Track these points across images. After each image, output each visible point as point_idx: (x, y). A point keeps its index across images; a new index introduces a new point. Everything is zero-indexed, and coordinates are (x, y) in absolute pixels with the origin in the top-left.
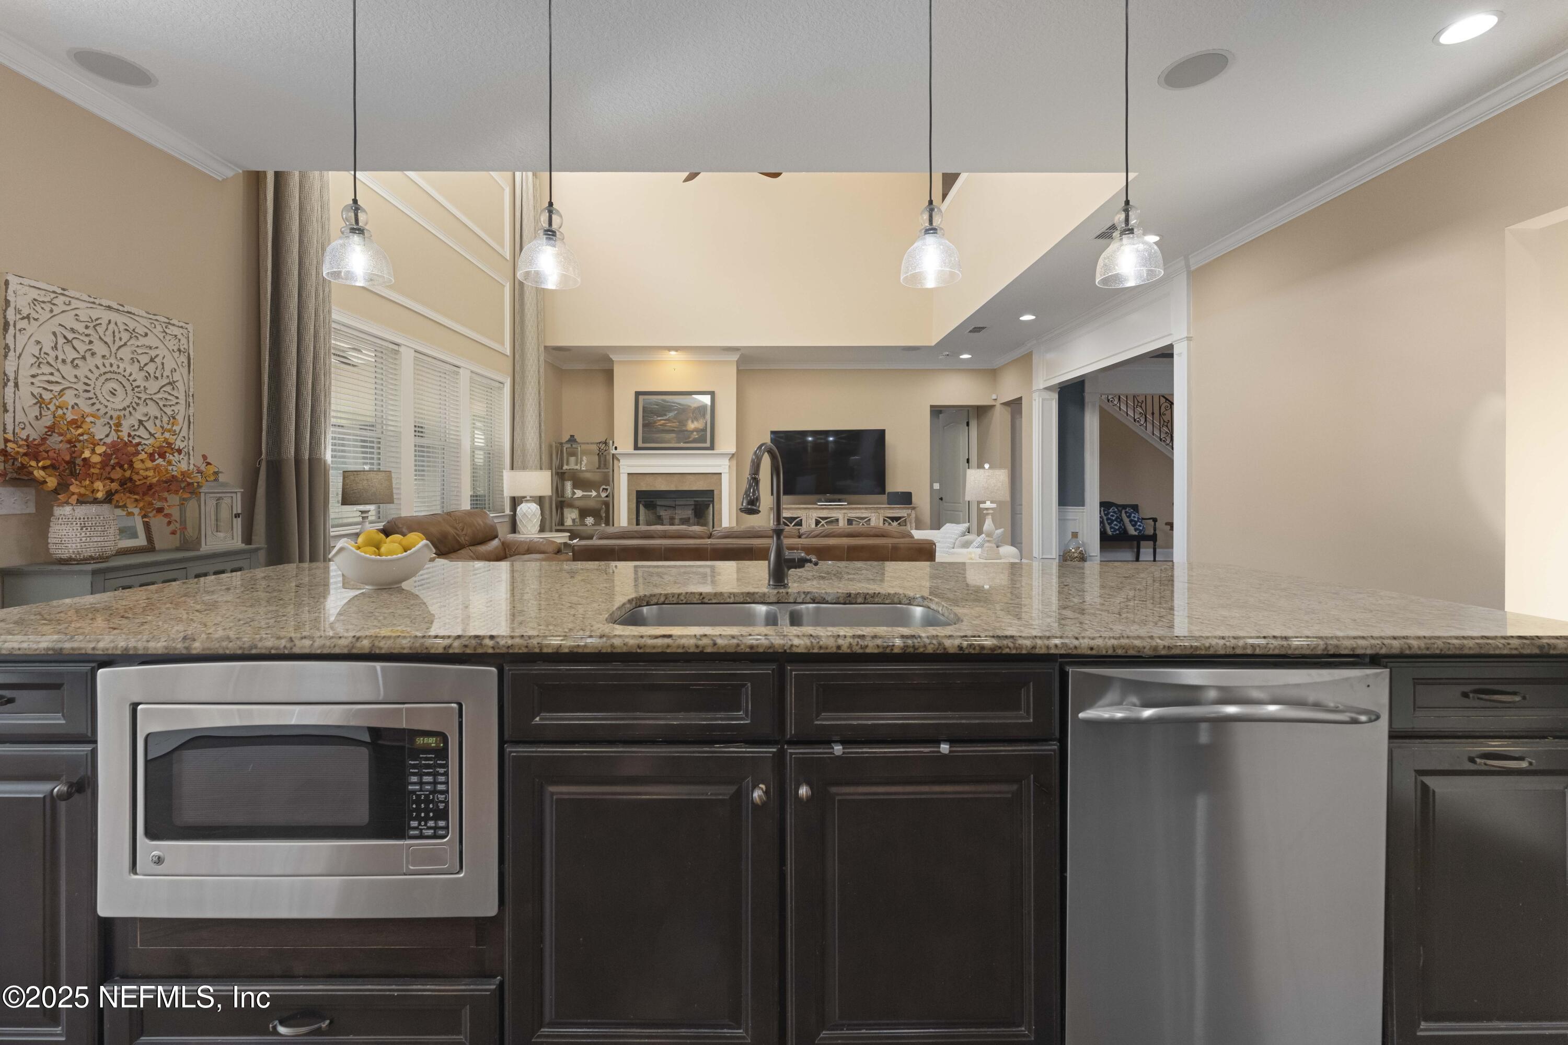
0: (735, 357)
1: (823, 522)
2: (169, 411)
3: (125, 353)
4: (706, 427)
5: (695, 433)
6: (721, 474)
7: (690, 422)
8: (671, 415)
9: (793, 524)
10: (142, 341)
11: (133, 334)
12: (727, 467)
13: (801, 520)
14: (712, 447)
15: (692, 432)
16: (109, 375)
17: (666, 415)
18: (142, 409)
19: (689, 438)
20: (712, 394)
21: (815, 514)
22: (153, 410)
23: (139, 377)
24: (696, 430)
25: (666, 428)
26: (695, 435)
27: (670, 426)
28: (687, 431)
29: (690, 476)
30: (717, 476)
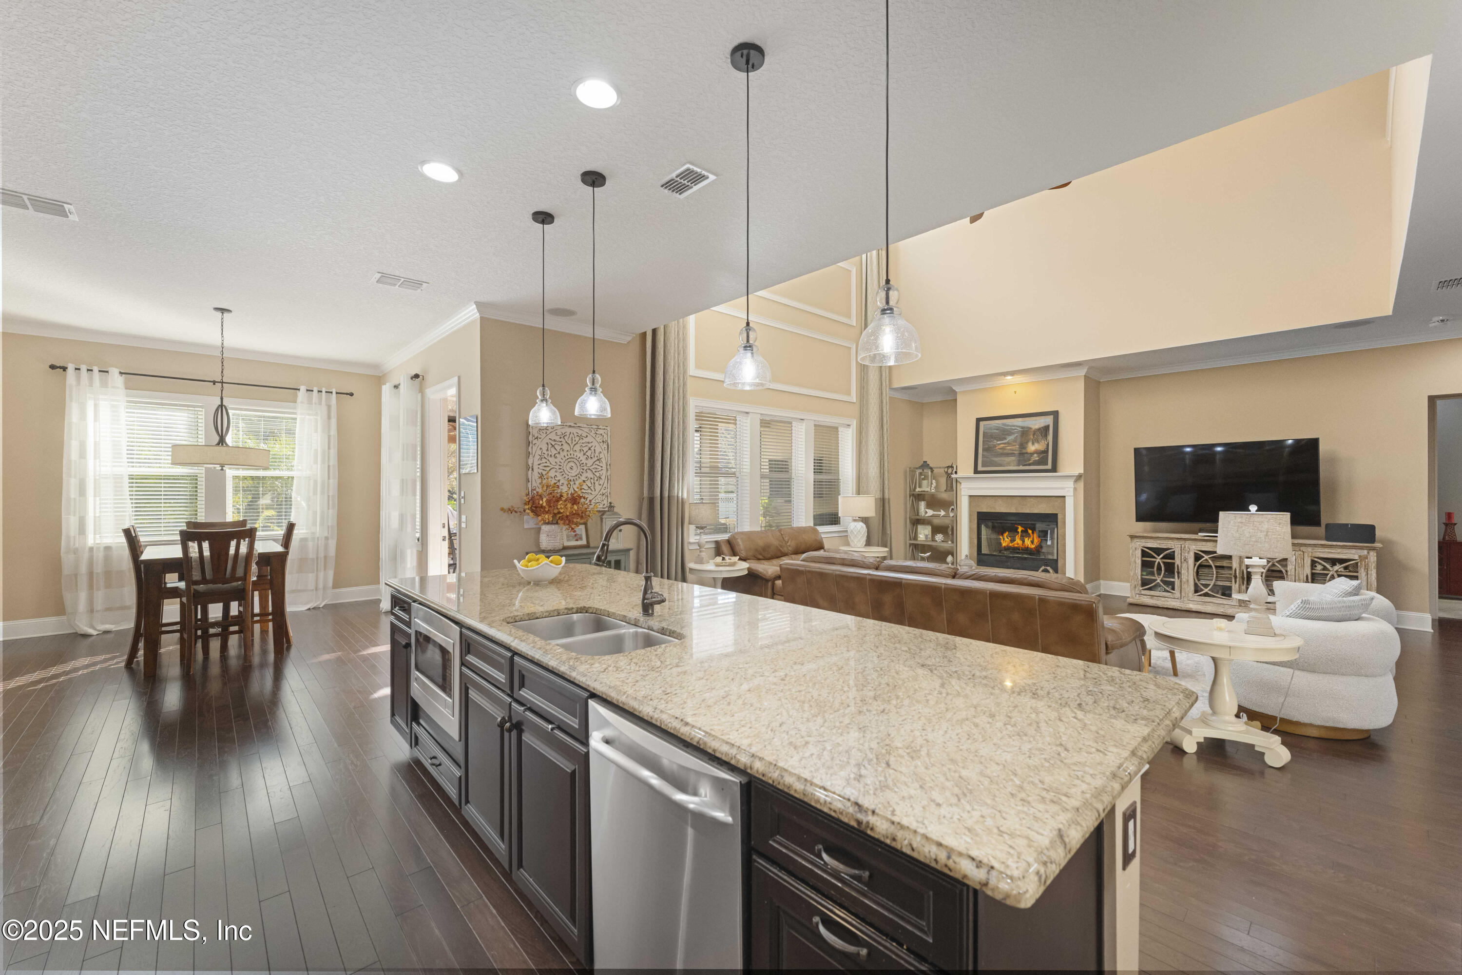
0: (1083, 372)
1: (1206, 557)
2: (597, 474)
3: (577, 448)
4: (1048, 448)
5: (1035, 455)
6: (1064, 497)
7: (1030, 444)
8: (1010, 438)
9: (1161, 556)
10: (585, 440)
11: (581, 437)
12: (1072, 490)
13: (1174, 552)
14: (1054, 469)
15: (1032, 454)
16: (569, 460)
17: (1005, 439)
18: (585, 475)
19: (1030, 460)
20: (1055, 414)
21: (1195, 547)
22: (590, 475)
23: (583, 458)
24: (1036, 452)
25: (1005, 451)
26: (1036, 457)
27: (1011, 450)
28: (1027, 453)
29: (1032, 499)
30: (1059, 500)
